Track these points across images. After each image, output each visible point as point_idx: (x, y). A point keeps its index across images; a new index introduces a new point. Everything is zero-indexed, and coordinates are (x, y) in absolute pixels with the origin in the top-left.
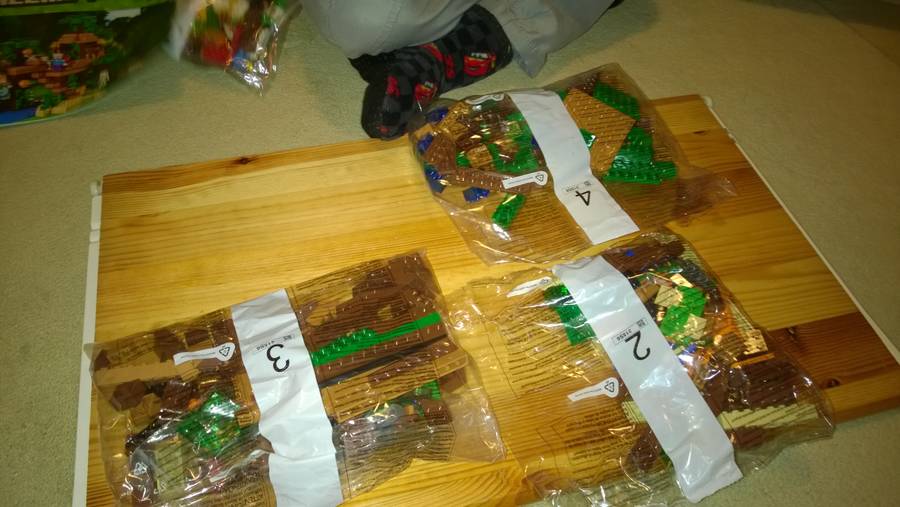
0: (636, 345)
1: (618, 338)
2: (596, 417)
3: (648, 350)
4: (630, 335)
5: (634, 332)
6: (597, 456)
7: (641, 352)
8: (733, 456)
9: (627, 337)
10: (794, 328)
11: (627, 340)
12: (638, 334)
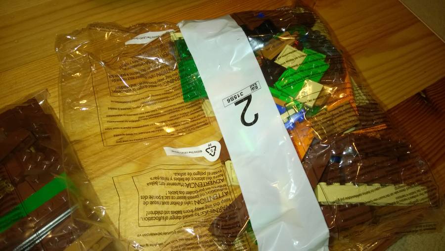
0: (245, 110)
1: (229, 101)
2: (187, 176)
3: (256, 116)
4: (241, 97)
5: (245, 95)
6: (178, 221)
7: (249, 118)
8: (327, 243)
9: (238, 99)
10: (424, 91)
11: (237, 104)
12: (249, 98)
